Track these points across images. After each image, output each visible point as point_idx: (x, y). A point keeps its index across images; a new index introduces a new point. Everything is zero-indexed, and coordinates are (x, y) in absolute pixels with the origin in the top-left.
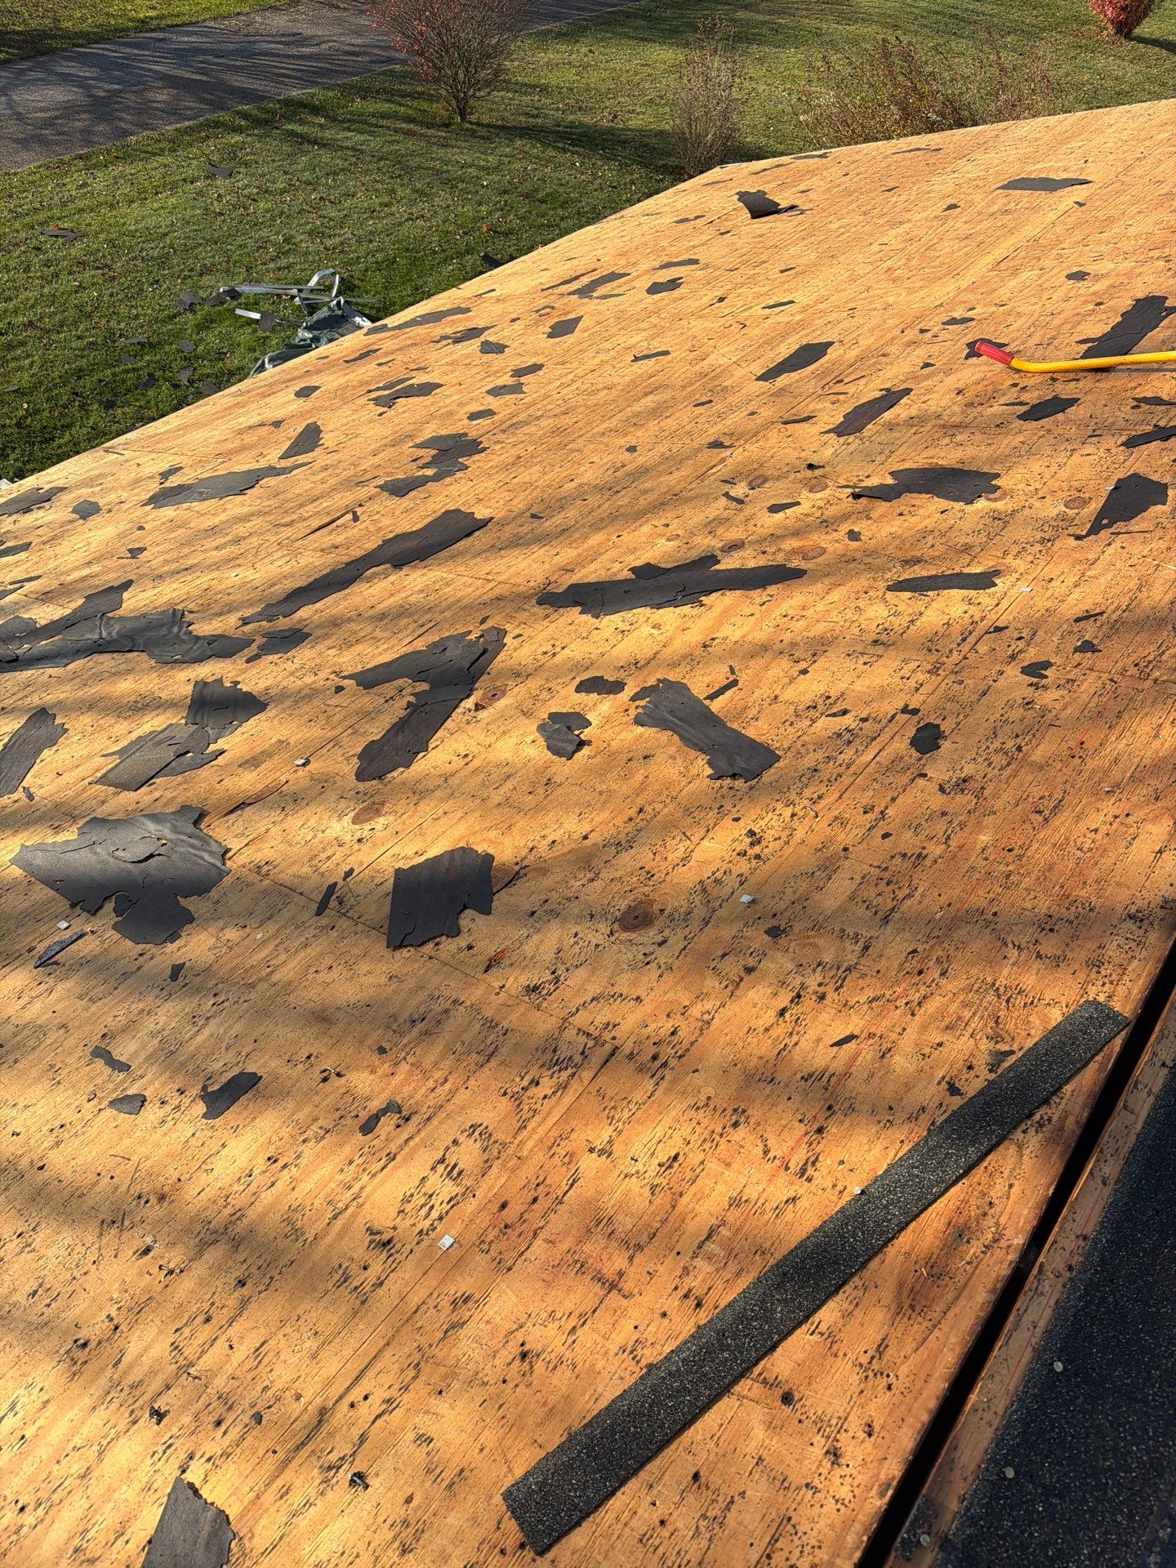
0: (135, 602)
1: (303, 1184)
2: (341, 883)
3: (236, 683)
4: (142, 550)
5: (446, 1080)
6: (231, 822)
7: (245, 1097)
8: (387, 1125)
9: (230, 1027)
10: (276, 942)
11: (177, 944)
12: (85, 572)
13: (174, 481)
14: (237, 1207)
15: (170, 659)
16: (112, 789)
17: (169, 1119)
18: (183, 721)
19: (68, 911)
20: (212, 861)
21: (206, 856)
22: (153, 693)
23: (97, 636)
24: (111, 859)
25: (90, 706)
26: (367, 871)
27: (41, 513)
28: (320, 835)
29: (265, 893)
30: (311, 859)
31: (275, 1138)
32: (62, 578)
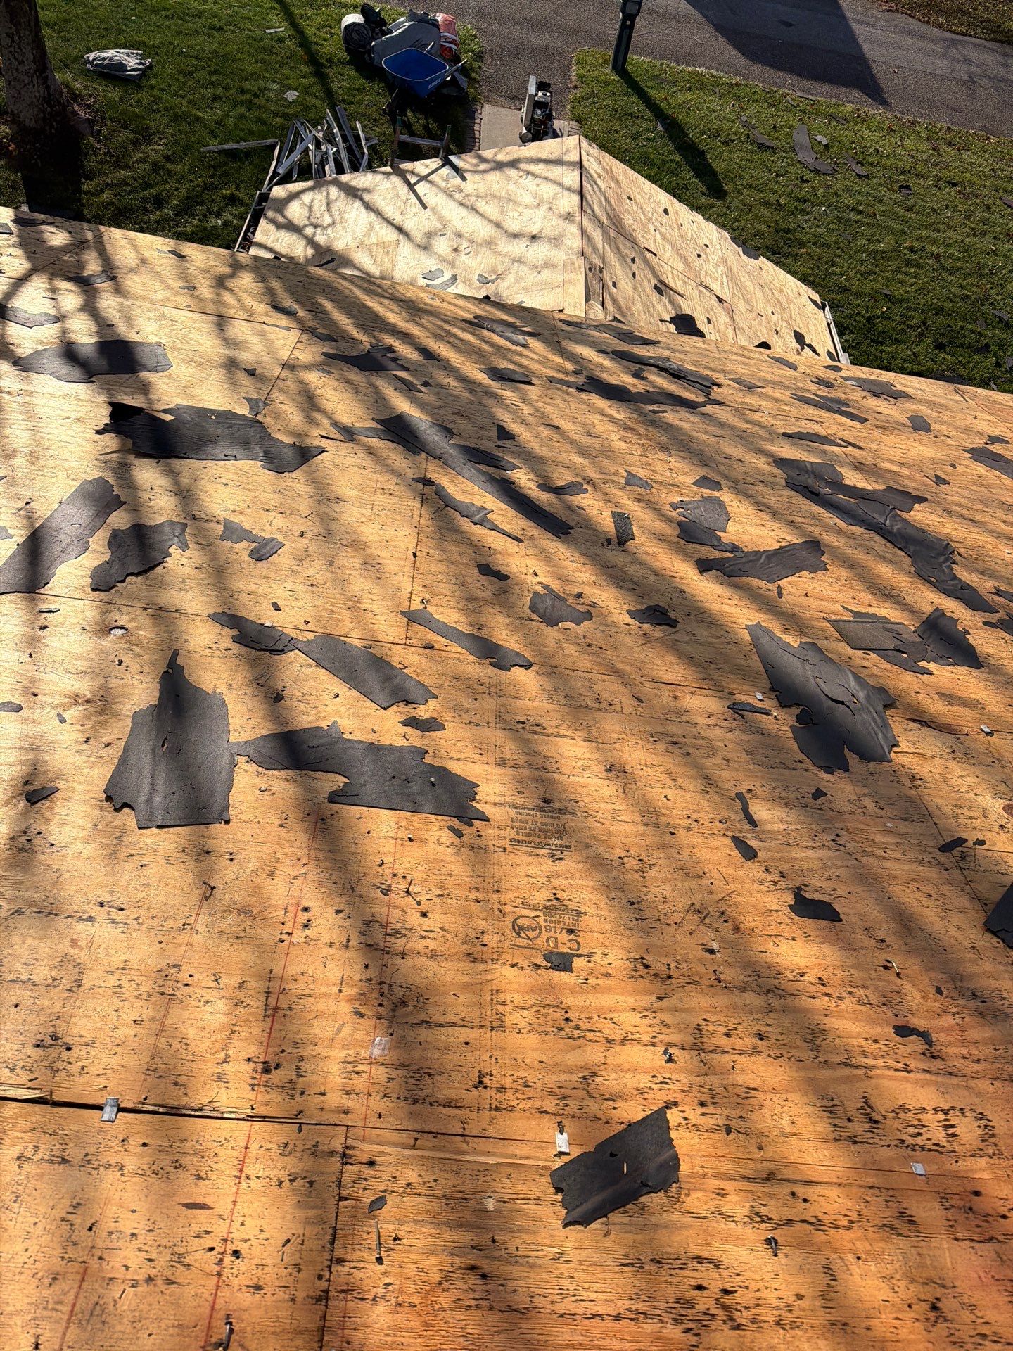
0: (920, 515)
1: (834, 1020)
2: (970, 843)
3: (967, 632)
4: (946, 482)
5: (978, 1061)
6: (910, 727)
7: (825, 922)
8: (915, 1044)
9: (838, 867)
10: (899, 841)
11: (827, 776)
12: (896, 468)
13: (997, 448)
14: (782, 987)
15: (926, 577)
16: (836, 634)
17: (767, 884)
18: (913, 629)
19: (767, 690)
20: (882, 743)
21: (880, 736)
22: (901, 591)
23: (882, 521)
24: (812, 681)
25: (853, 566)
26: (995, 854)
27: (885, 404)
28: (972, 795)
29: (909, 799)
30: (956, 806)
31: (830, 969)
32: (878, 461)
